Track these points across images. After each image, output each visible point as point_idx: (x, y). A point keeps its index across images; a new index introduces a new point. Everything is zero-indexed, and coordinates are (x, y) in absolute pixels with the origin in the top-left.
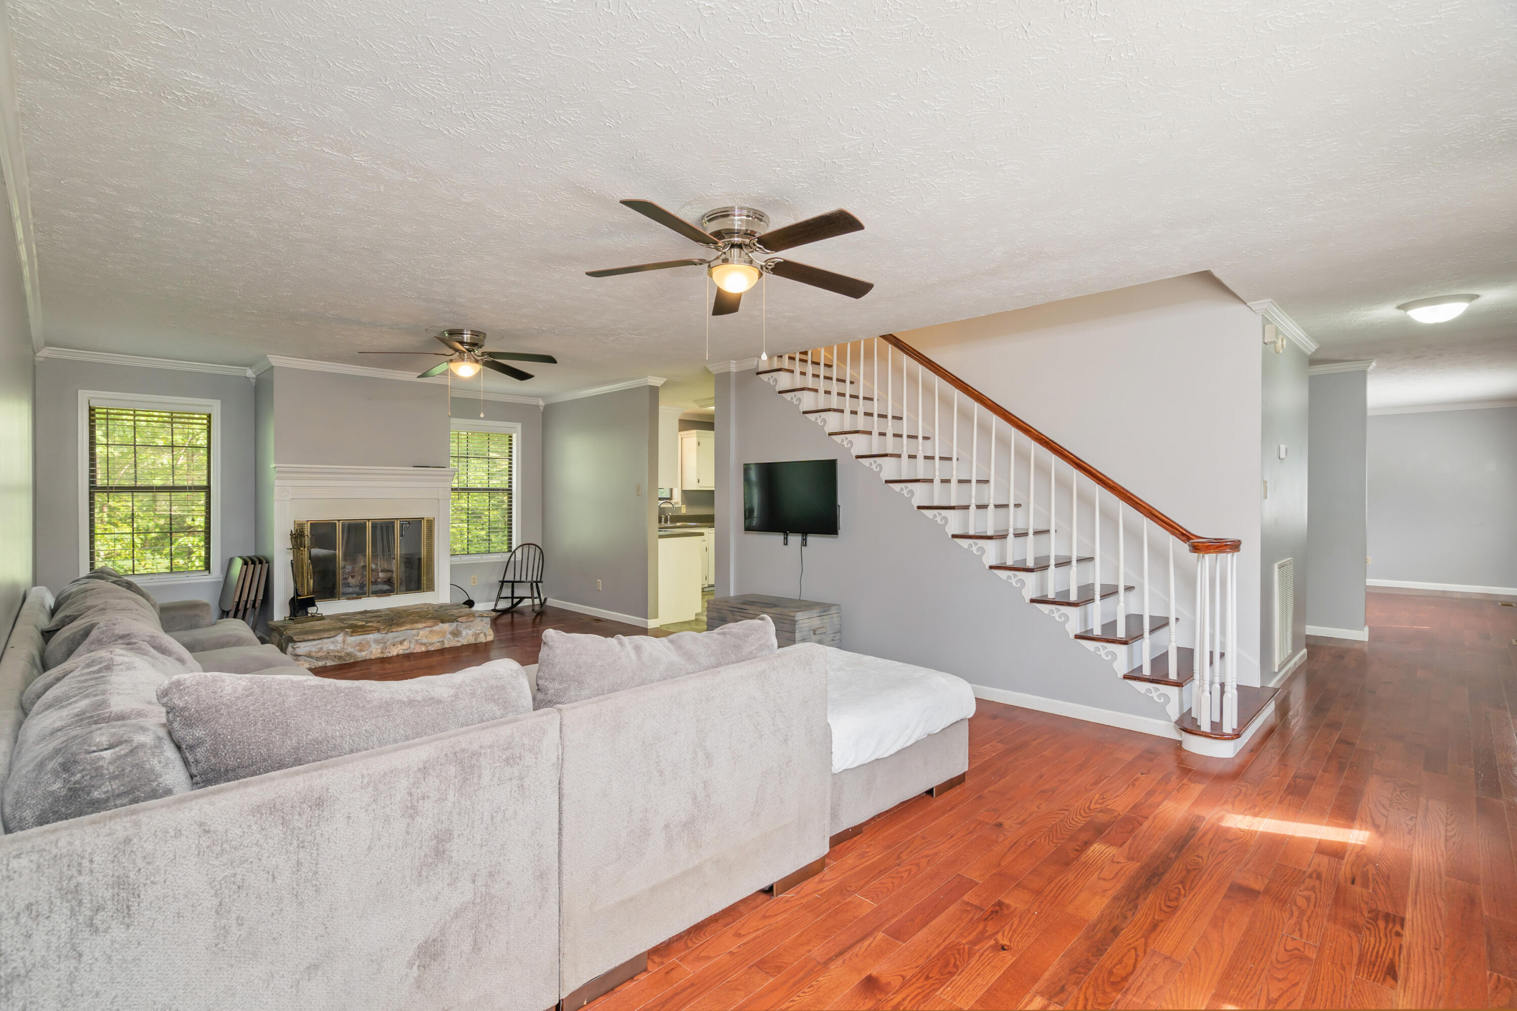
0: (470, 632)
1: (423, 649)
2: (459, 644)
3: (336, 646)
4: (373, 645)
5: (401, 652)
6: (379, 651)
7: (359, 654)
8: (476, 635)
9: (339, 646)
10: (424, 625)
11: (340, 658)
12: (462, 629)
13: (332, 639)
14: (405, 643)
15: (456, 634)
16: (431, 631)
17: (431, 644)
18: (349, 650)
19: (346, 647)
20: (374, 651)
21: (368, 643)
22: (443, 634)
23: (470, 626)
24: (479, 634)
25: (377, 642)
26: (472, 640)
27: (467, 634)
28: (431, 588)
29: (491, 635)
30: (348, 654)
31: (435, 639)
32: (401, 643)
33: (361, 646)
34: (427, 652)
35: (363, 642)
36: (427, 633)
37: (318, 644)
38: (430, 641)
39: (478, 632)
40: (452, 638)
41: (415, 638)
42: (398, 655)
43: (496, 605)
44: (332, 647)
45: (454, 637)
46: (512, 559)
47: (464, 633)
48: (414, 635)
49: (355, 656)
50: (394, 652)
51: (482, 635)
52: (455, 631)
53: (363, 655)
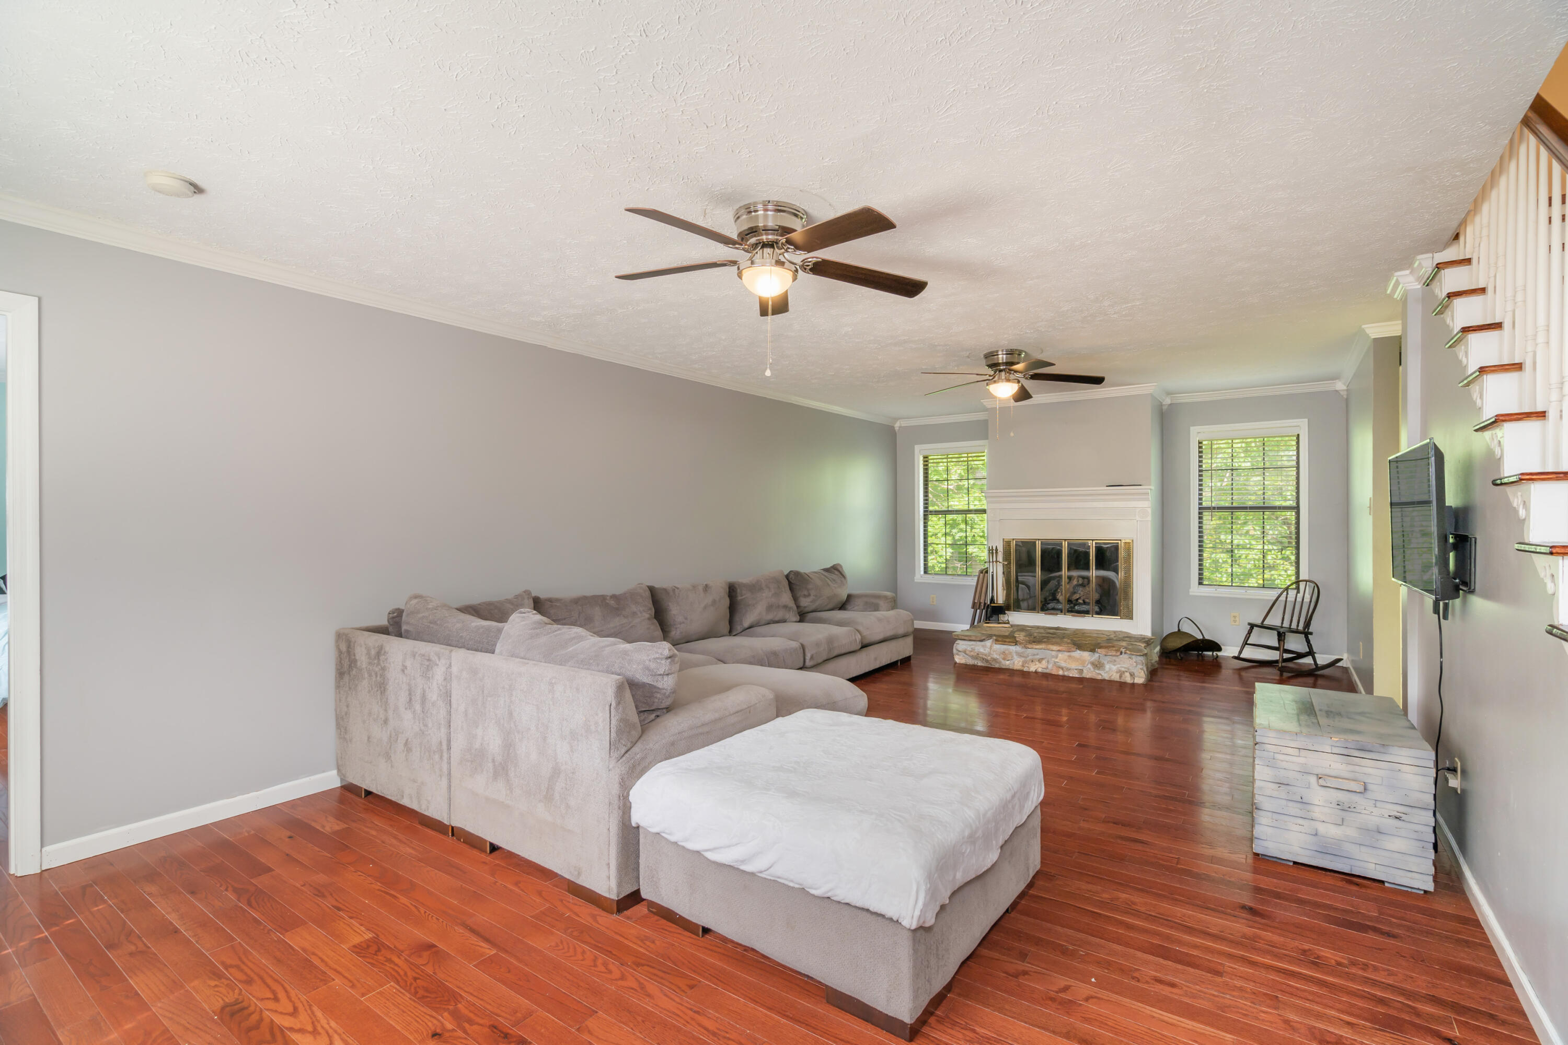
0: (1114, 668)
1: (1061, 673)
2: (1099, 677)
3: (985, 650)
4: (1015, 657)
5: (1040, 670)
6: (1021, 663)
7: (1003, 662)
8: (1121, 674)
9: (987, 651)
10: (1059, 648)
11: (987, 661)
12: (1106, 662)
13: (983, 643)
14: (1044, 662)
15: (1098, 665)
16: (1070, 656)
17: (1068, 669)
18: (995, 656)
19: (992, 653)
20: (1016, 662)
21: (1010, 653)
22: (1083, 662)
23: (1115, 661)
24: (1124, 672)
25: (1019, 655)
26: (1116, 677)
27: (1110, 669)
28: (1129, 616)
29: (1142, 677)
30: (995, 660)
31: (1074, 665)
32: (1040, 661)
33: (1005, 655)
34: (1064, 676)
35: (1007, 652)
36: (1066, 657)
37: (972, 645)
38: (1069, 666)
39: (1123, 669)
40: (1092, 670)
41: (1053, 659)
42: (1036, 672)
43: (1240, 652)
44: (982, 650)
45: (1094, 668)
46: (1283, 598)
47: (1107, 667)
48: (1053, 657)
49: (1000, 663)
50: (1034, 667)
51: (1127, 674)
52: (1097, 663)
53: (1007, 664)
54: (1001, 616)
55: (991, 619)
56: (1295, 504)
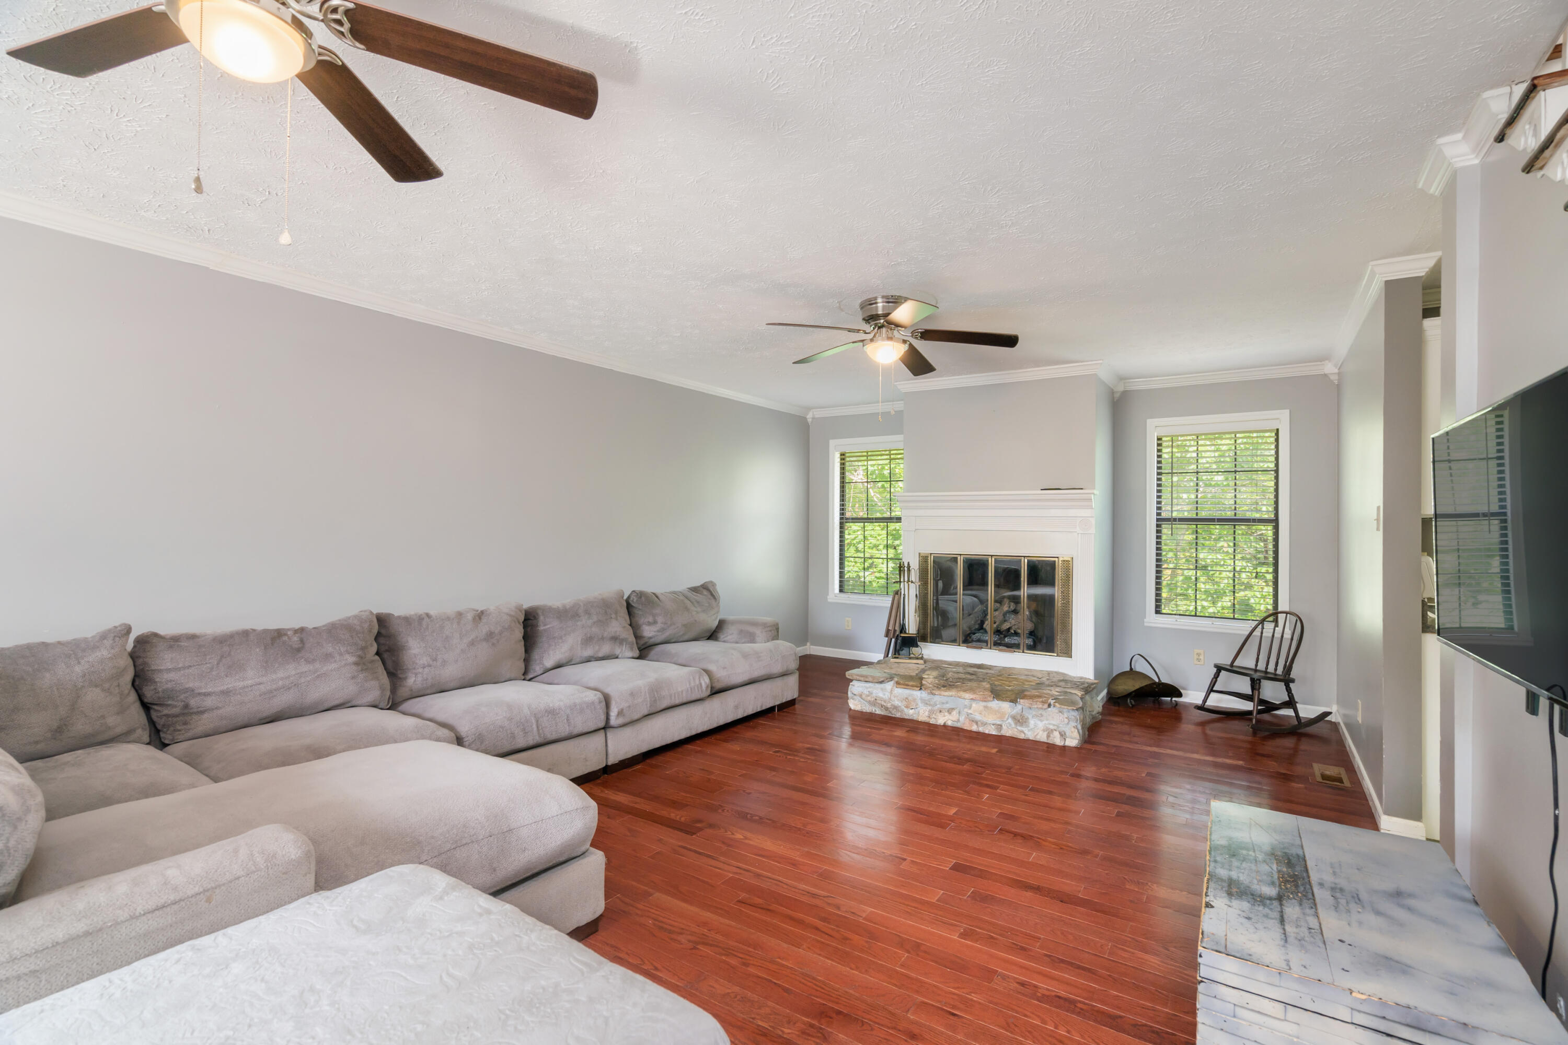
0: (1041, 725)
1: (974, 728)
2: (1022, 736)
3: (884, 695)
4: (920, 704)
5: (950, 723)
6: (927, 713)
7: (906, 710)
8: (1050, 732)
9: (886, 696)
10: (972, 696)
11: (887, 709)
12: (1030, 717)
13: (882, 685)
14: (954, 713)
15: (1020, 720)
16: (986, 707)
17: (984, 724)
18: (897, 703)
19: (892, 698)
20: (921, 712)
21: (914, 700)
22: (1002, 716)
23: (1042, 715)
24: (1052, 730)
25: (926, 703)
26: (1042, 737)
27: (1036, 726)
29: (1075, 739)
30: (896, 708)
31: (990, 719)
32: (950, 711)
33: (908, 703)
34: (978, 733)
35: (910, 698)
36: (981, 708)
37: (870, 687)
38: (985, 720)
39: (1051, 727)
40: (1013, 726)
41: (966, 710)
42: (945, 726)
44: (881, 695)
45: (1016, 724)
46: (1257, 633)
47: (1032, 722)
48: (965, 706)
49: (902, 711)
50: (941, 720)
51: (1056, 734)
52: (1019, 717)
53: (910, 714)
54: (914, 650)
55: (901, 652)
56: (1272, 516)
